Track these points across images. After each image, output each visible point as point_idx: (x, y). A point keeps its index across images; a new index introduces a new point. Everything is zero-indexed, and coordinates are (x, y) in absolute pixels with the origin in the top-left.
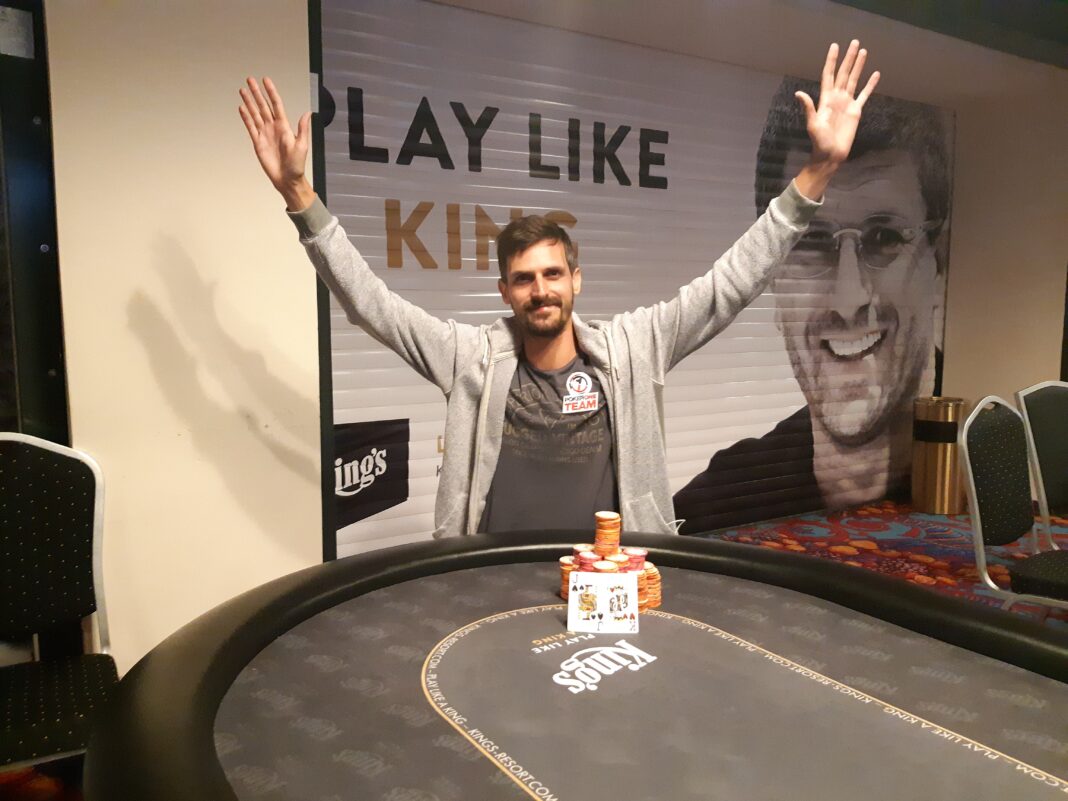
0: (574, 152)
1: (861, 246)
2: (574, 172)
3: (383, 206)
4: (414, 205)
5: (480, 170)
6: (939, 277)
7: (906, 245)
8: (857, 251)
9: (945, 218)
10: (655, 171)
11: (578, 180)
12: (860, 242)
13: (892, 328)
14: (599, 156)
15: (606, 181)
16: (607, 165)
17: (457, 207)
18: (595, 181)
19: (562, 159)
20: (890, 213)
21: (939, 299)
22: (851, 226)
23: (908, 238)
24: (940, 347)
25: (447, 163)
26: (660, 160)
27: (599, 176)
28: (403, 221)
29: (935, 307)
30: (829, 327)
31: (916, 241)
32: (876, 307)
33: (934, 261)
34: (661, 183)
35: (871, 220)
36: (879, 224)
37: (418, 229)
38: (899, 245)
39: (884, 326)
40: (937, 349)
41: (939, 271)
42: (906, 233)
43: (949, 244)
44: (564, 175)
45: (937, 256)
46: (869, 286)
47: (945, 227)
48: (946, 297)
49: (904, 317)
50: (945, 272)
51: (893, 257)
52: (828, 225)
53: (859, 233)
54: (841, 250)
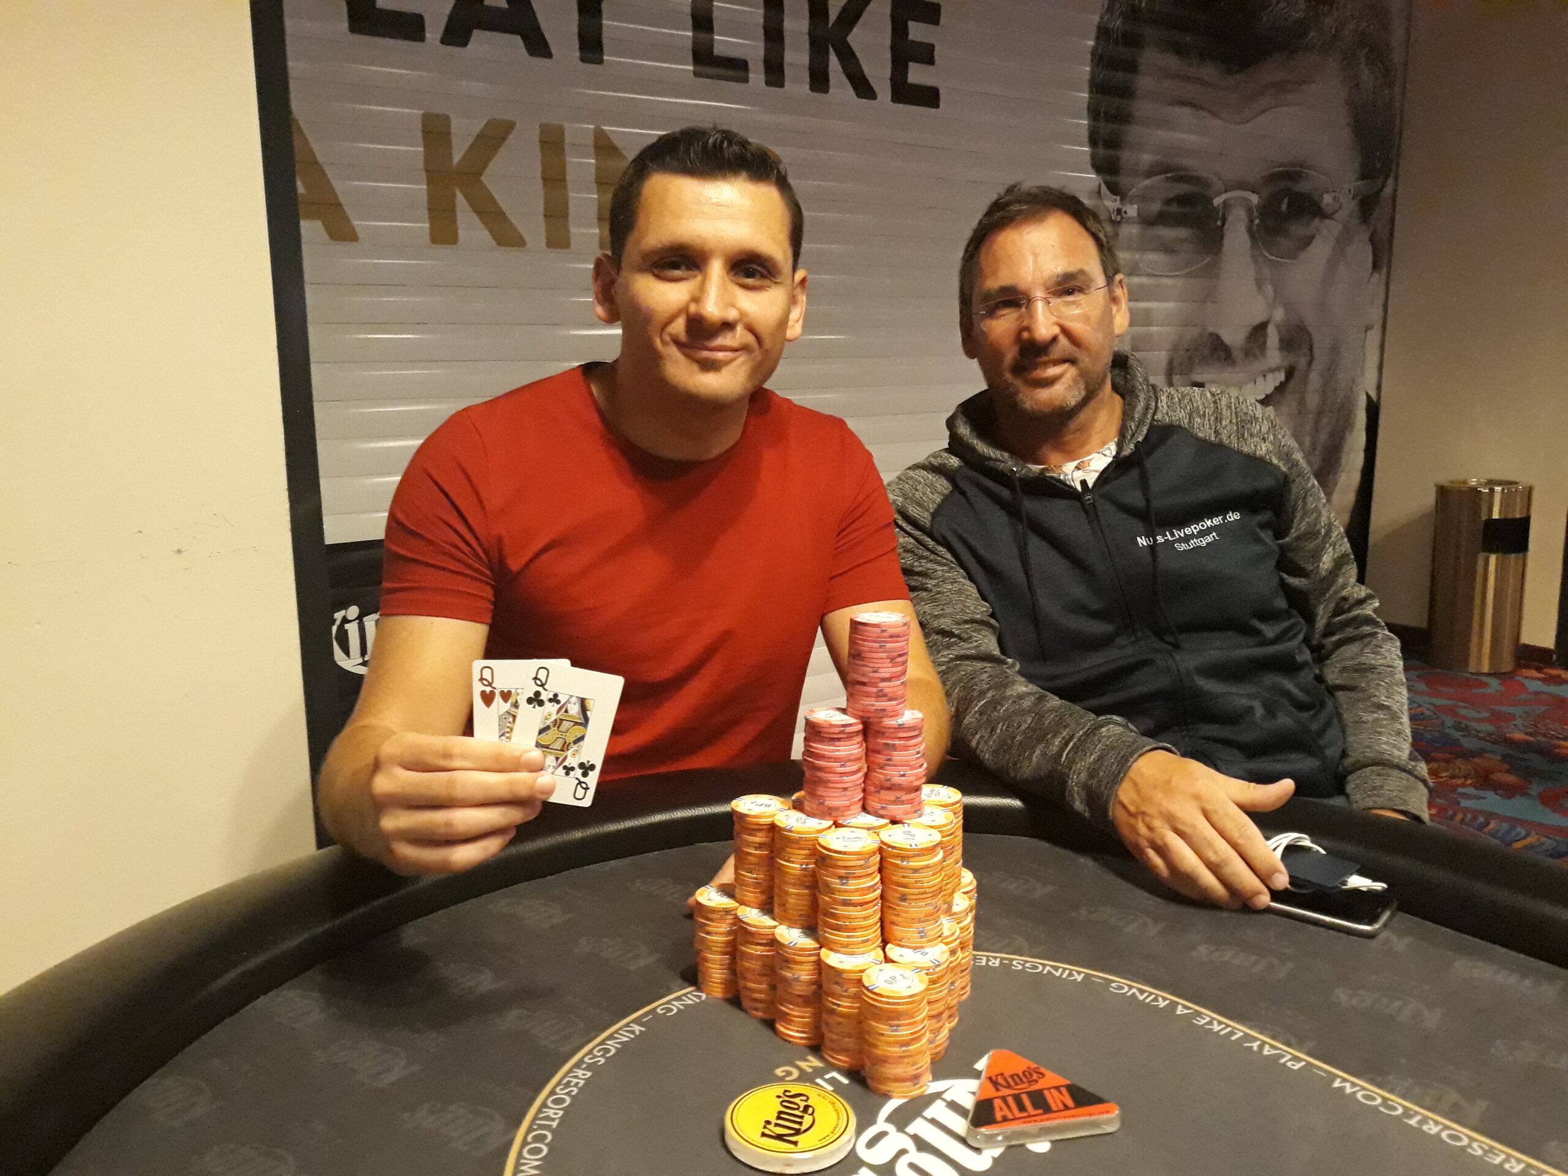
0: (774, 35)
1: (1257, 221)
2: (775, 72)
3: (418, 126)
4: (478, 126)
5: (600, 61)
6: (1376, 276)
7: (1327, 221)
8: (1250, 230)
9: (1387, 177)
10: (917, 74)
11: (782, 85)
12: (1256, 214)
13: (1302, 362)
14: (818, 46)
15: (831, 90)
16: (834, 61)
17: (560, 131)
18: (813, 89)
19: (752, 48)
20: (1301, 166)
21: (1375, 314)
22: (1241, 186)
23: (1329, 210)
24: (1373, 395)
25: (538, 46)
26: (926, 55)
27: (819, 80)
28: (456, 159)
29: (1368, 328)
30: (1204, 360)
31: (1343, 214)
32: (1278, 326)
33: (1369, 249)
34: (929, 97)
35: (1272, 178)
36: (1284, 184)
37: (487, 172)
38: (1316, 222)
39: (1291, 359)
40: (1369, 397)
41: (1376, 266)
42: (1327, 199)
43: (1392, 220)
44: (757, 76)
45: (1372, 240)
46: (1269, 289)
47: (1388, 190)
48: (1386, 311)
49: (1321, 343)
50: (1384, 271)
51: (1307, 242)
52: (1205, 183)
53: (1255, 199)
54: (1227, 226)
